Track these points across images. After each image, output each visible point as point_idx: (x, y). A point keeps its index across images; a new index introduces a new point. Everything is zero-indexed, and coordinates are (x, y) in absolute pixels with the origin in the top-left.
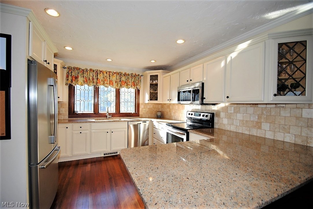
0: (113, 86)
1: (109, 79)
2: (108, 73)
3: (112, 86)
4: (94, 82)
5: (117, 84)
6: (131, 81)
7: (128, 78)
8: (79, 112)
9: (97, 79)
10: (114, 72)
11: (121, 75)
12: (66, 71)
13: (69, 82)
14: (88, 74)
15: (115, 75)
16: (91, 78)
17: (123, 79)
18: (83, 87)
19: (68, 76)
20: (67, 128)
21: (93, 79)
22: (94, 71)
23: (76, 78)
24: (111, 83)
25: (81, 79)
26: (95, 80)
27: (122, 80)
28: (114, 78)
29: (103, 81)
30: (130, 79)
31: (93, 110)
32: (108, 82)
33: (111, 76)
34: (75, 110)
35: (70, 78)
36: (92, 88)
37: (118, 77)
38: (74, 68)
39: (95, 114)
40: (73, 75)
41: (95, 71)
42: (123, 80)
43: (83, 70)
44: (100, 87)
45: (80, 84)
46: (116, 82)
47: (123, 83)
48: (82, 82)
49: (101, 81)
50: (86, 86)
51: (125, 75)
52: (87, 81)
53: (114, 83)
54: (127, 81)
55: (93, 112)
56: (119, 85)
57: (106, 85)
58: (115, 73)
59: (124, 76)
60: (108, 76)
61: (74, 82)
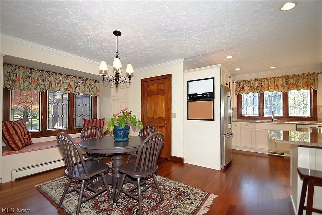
0: (279, 90)
1: (274, 84)
2: (273, 79)
3: (277, 90)
4: (258, 89)
5: (283, 87)
6: (302, 82)
7: (298, 79)
8: (246, 115)
9: (262, 86)
10: (280, 77)
11: (288, 78)
12: (235, 85)
13: (238, 92)
14: (253, 83)
15: (281, 79)
16: (255, 86)
17: (291, 81)
18: (248, 95)
19: (237, 88)
20: (237, 125)
21: (257, 87)
22: (258, 80)
23: (243, 88)
24: (276, 88)
25: (247, 89)
26: (259, 88)
27: (289, 83)
28: (279, 83)
29: (268, 87)
30: (301, 80)
31: (258, 114)
32: (273, 87)
33: (276, 81)
34: (243, 113)
35: (238, 89)
36: (257, 95)
37: (284, 80)
38: (242, 81)
39: (260, 117)
40: (240, 87)
41: (259, 80)
42: (291, 83)
43: (248, 81)
44: (264, 93)
45: (246, 93)
46: (282, 86)
47: (291, 86)
48: (248, 91)
49: (265, 87)
50: (251, 93)
51: (294, 76)
52: (252, 90)
53: (280, 87)
54: (297, 83)
55: (258, 115)
56: (286, 88)
57: (271, 90)
58: (281, 77)
59: (293, 78)
60: (273, 82)
61: (241, 92)
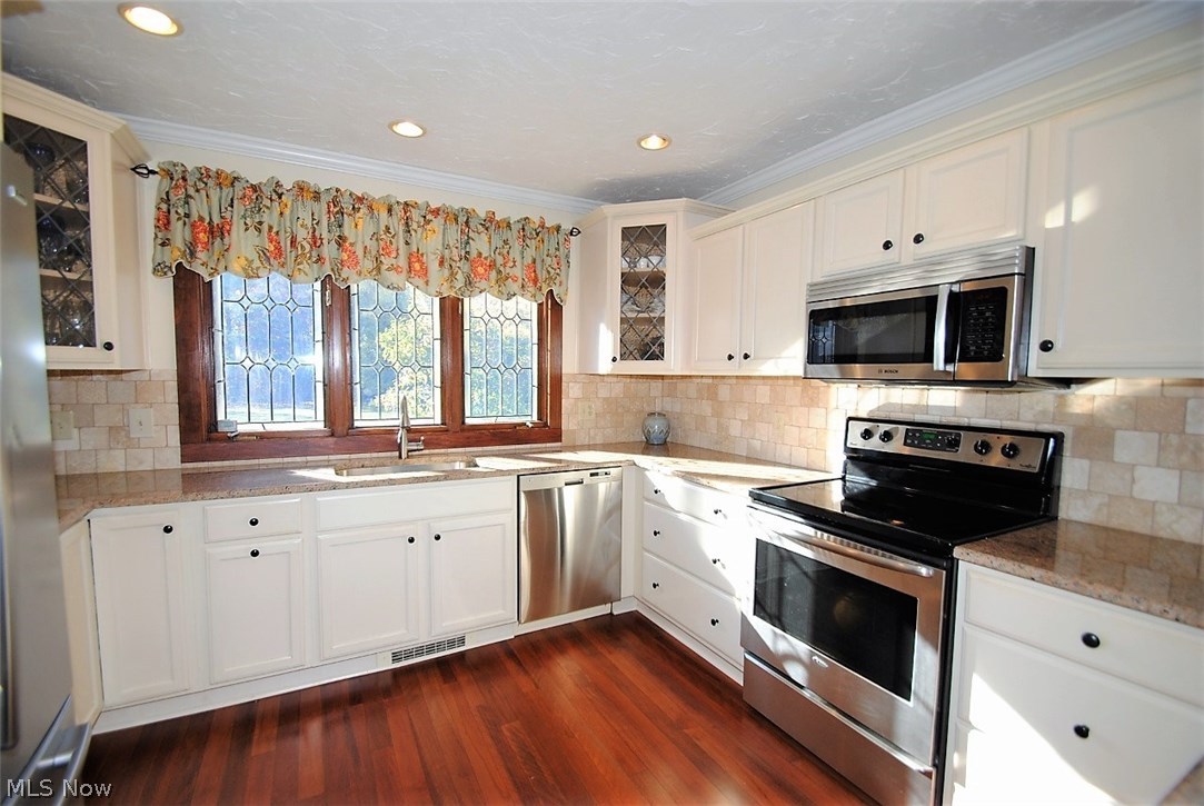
0: (427, 283)
1: (407, 243)
2: (398, 210)
3: (420, 282)
4: (319, 259)
5: (446, 272)
6: (518, 261)
7: (505, 242)
8: (242, 428)
9: (340, 245)
10: (433, 207)
11: (468, 224)
12: (151, 189)
13: (173, 256)
14: (287, 212)
15: (437, 223)
16: (302, 234)
17: (481, 244)
18: (258, 288)
19: (164, 223)
20: (168, 530)
21: (316, 242)
22: (317, 196)
23: (218, 232)
24: (416, 267)
25: (243, 242)
26: (329, 250)
27: (474, 254)
28: (431, 243)
29: (374, 253)
30: (516, 248)
31: (321, 416)
32: (402, 262)
33: (415, 226)
34: (220, 417)
35: (179, 234)
36: (309, 293)
37: (453, 235)
38: (204, 175)
39: (331, 434)
40: (195, 217)
41: (325, 198)
42: (479, 255)
43: (254, 188)
44: (354, 289)
45: (238, 268)
46: (441, 263)
47: (481, 270)
48: (253, 255)
49: (360, 252)
50: (279, 280)
51: (490, 223)
52: (279, 255)
53: (434, 266)
54: (500, 260)
55: (319, 426)
56: (460, 276)
57: (392, 277)
58: (436, 212)
59: (487, 228)
60: (401, 229)
61: (203, 255)
